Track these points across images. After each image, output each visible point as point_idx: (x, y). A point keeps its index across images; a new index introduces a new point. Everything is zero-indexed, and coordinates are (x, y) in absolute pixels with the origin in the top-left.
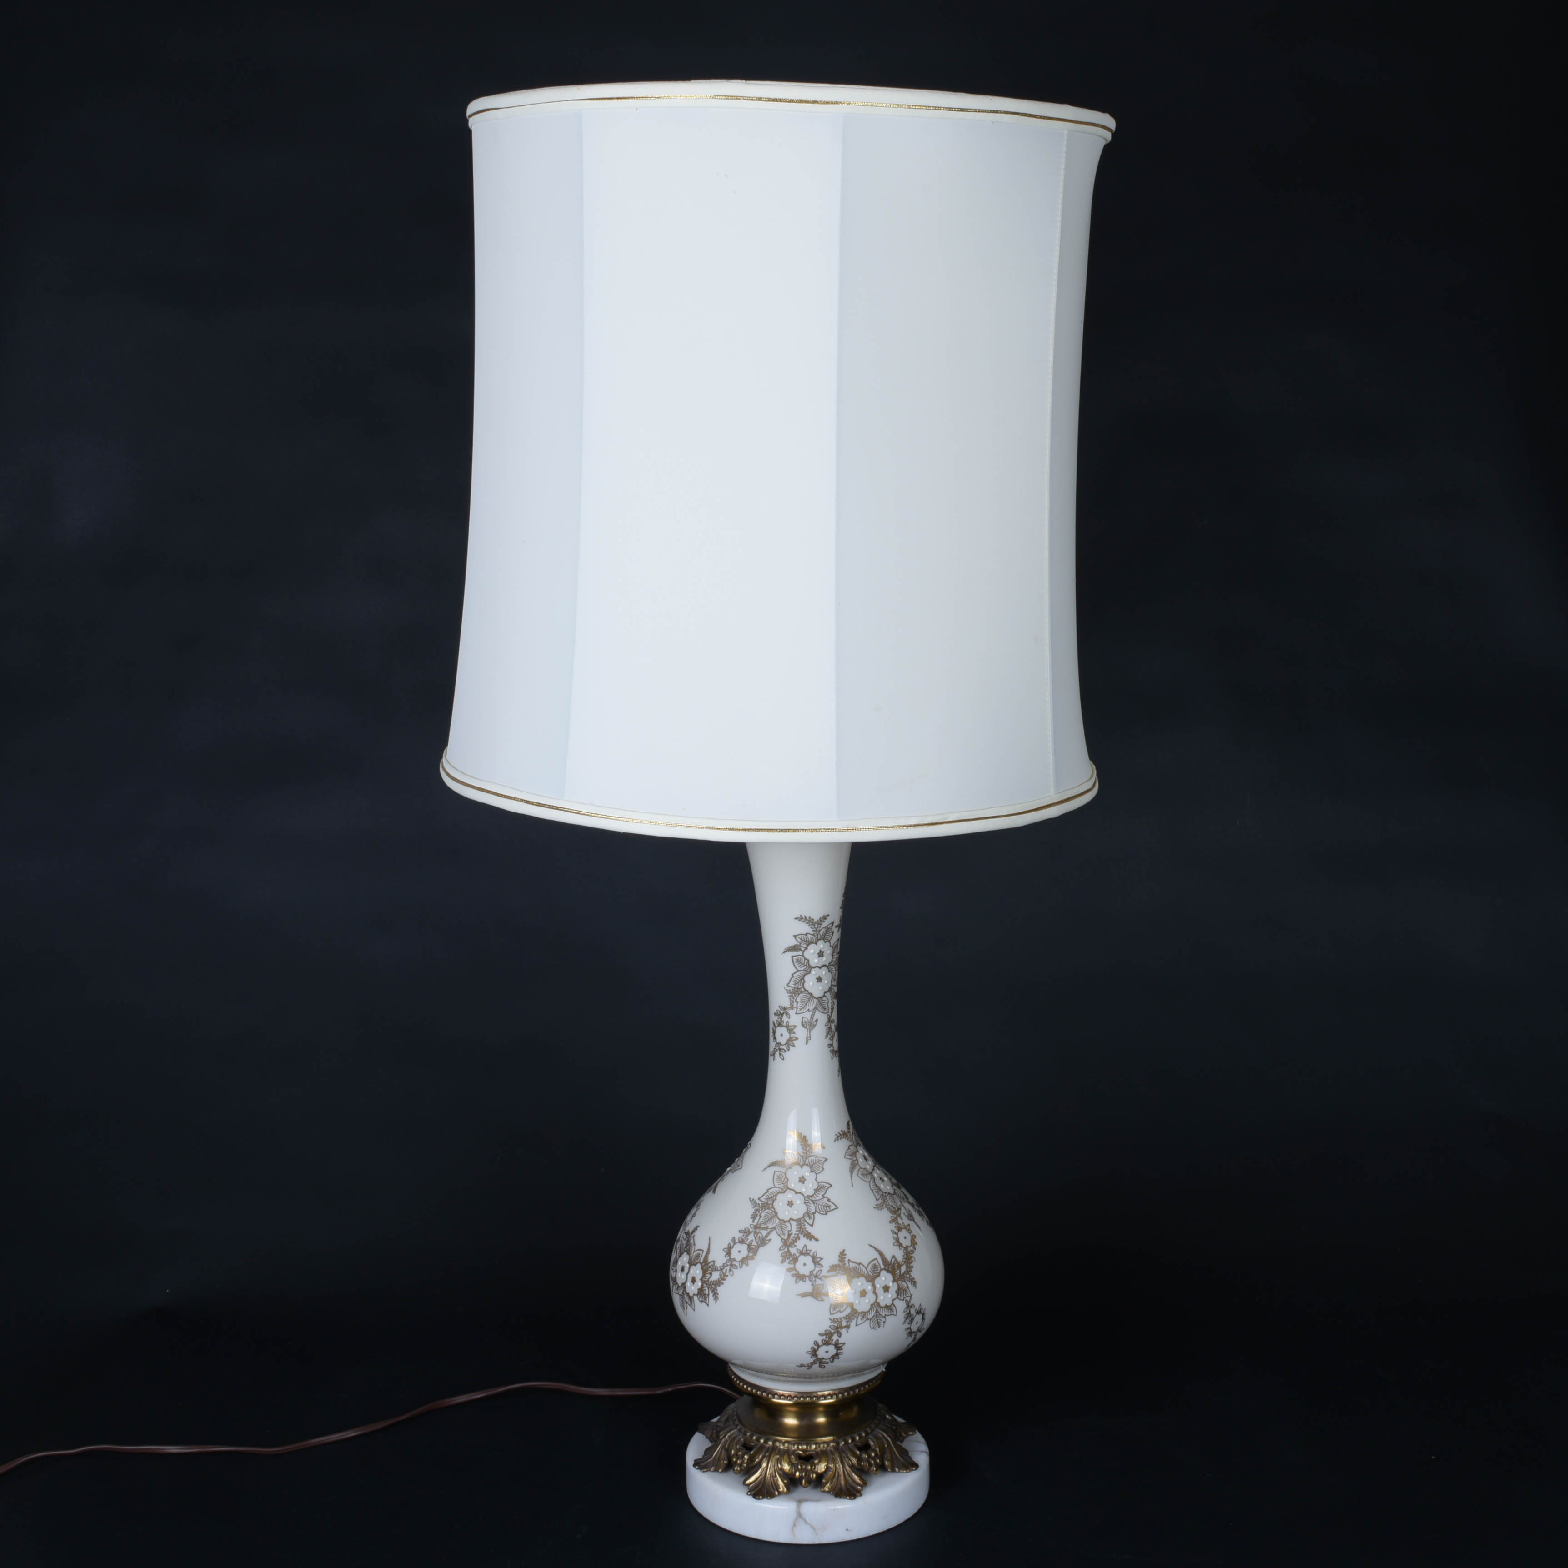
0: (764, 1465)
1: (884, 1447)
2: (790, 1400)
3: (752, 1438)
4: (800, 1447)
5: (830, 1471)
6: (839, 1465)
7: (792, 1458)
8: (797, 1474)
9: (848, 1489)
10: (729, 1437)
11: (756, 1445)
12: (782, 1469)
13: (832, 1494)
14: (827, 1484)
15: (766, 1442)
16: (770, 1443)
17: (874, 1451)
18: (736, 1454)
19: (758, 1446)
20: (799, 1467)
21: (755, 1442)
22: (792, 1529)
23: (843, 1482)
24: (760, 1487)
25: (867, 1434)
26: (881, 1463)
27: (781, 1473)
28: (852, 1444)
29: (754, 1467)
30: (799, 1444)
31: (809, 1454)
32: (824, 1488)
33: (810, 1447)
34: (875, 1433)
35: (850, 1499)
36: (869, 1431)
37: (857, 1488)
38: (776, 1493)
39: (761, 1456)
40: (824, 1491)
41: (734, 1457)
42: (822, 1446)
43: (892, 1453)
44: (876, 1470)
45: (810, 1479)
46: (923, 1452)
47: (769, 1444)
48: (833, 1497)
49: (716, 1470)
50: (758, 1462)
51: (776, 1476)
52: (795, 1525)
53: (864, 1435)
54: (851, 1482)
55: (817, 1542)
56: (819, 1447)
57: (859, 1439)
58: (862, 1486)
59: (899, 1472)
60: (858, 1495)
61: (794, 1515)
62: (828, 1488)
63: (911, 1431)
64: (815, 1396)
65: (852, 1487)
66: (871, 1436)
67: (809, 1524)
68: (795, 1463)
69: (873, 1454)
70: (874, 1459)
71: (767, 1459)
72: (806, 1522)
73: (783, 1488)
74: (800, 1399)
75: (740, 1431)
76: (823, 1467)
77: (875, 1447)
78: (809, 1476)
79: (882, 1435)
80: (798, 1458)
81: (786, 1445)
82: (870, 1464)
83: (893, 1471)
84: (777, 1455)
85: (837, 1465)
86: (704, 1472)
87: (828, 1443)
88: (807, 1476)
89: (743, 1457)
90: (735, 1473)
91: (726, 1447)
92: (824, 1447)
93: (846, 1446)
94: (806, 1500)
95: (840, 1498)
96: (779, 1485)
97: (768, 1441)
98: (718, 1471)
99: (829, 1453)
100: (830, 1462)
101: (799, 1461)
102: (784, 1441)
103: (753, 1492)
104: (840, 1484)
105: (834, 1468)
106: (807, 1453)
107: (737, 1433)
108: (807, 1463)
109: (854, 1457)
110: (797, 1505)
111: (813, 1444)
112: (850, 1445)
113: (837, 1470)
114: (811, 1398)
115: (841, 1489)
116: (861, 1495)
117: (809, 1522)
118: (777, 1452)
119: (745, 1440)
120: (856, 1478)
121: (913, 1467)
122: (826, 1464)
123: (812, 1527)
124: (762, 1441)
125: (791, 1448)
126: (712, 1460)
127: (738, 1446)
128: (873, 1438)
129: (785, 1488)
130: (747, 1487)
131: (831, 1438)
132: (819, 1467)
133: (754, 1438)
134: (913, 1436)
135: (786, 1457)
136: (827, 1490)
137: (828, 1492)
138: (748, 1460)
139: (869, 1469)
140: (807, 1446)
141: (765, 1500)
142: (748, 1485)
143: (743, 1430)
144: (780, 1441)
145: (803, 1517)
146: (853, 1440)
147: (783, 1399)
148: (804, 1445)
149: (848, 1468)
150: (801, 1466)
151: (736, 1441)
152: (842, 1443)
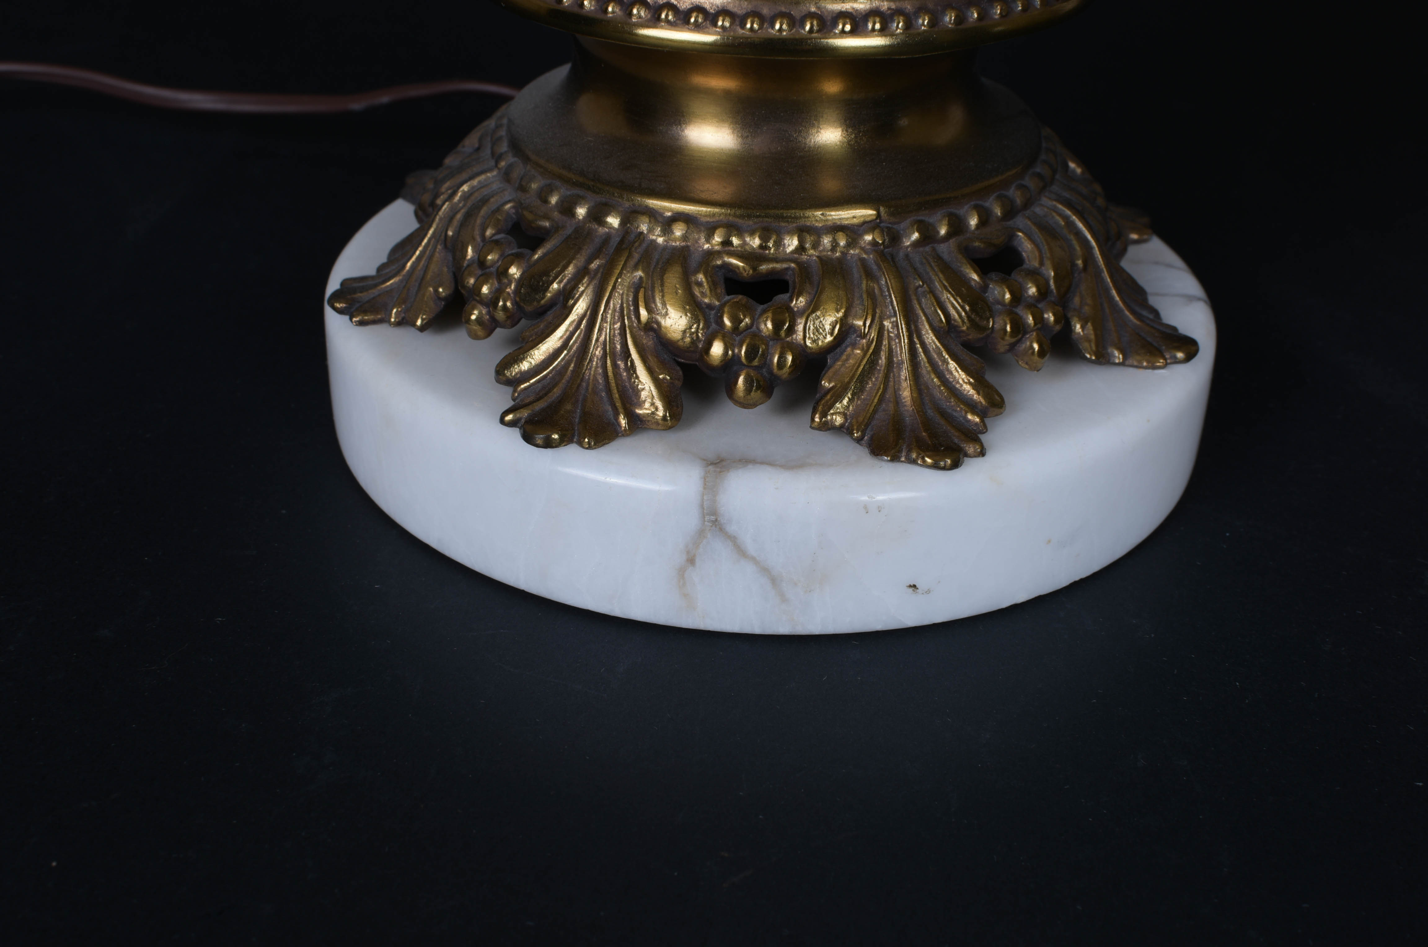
0: (581, 307)
1: (1074, 265)
2: (698, 28)
3: (546, 201)
4: (735, 241)
5: (854, 346)
6: (896, 325)
7: (700, 284)
8: (717, 349)
9: (927, 424)
10: (466, 197)
11: (556, 228)
12: (653, 328)
13: (859, 441)
14: (839, 398)
15: (597, 216)
16: (614, 221)
17: (1035, 275)
18: (481, 262)
19: (569, 231)
20: (727, 322)
21: (556, 215)
22: (681, 572)
23: (906, 393)
24: (557, 392)
25: (1010, 213)
26: (1058, 328)
27: (648, 341)
28: (952, 242)
29: (541, 312)
30: (732, 228)
31: (772, 272)
32: (824, 415)
33: (779, 243)
34: (1038, 210)
35: (935, 466)
36: (1019, 201)
37: (965, 418)
38: (623, 422)
39: (571, 269)
40: (826, 427)
41: (470, 275)
42: (826, 241)
43: (1101, 292)
44: (1042, 353)
45: (771, 372)
46: (1191, 298)
47: (611, 227)
48: (862, 452)
49: (405, 322)
50: (559, 293)
51: (627, 354)
52: (691, 561)
53: (998, 212)
54: (940, 392)
55: (783, 629)
56: (815, 246)
57: (978, 226)
58: (983, 414)
59: (1122, 364)
60: (970, 449)
61: (692, 521)
62: (844, 415)
63: (1134, 230)
64: (811, 16)
65: (943, 414)
66: (1020, 221)
67: (753, 560)
68: (710, 307)
69: (1032, 290)
70: (1033, 306)
71: (595, 282)
72: (741, 551)
73: (653, 404)
74: (743, 25)
75: (506, 176)
76: (828, 327)
77: (1042, 263)
78: (766, 357)
79: (1066, 218)
80: (722, 289)
81: (679, 231)
82: (1019, 329)
83: (1102, 359)
84: (636, 268)
85: (886, 323)
86: (362, 323)
87: (853, 231)
88: (756, 363)
89: (503, 273)
90: (475, 337)
91: (450, 233)
92: (835, 245)
93: (928, 249)
94: (746, 461)
95: (895, 459)
96: (637, 392)
97: (607, 214)
98: (413, 324)
99: (856, 273)
100: (858, 309)
101: (727, 298)
102: (669, 214)
103: (525, 414)
104: (897, 400)
105: (873, 334)
106: (764, 267)
107: (495, 186)
108: (760, 308)
109: (958, 293)
110: (705, 479)
111: (791, 233)
112: (943, 249)
113: (885, 342)
114: (795, 22)
115: (897, 424)
116: (982, 453)
117: (751, 548)
118: (636, 256)
119: (520, 206)
120: (960, 377)
121: (1179, 349)
122: (840, 314)
123: (765, 570)
124: (581, 212)
125: (697, 241)
126: (401, 281)
127: (489, 232)
128: (1034, 229)
129: (659, 404)
130: (510, 390)
131: (869, 213)
132: (810, 325)
133: (554, 200)
134: (1144, 247)
135: (673, 279)
136: (839, 420)
137: (845, 430)
138: (520, 282)
139: (1012, 347)
140: (765, 239)
141: (572, 453)
142: (514, 383)
143: (516, 174)
144: (653, 214)
145: (732, 529)
146: (957, 227)
147: (672, 25)
148: (752, 234)
149: (930, 337)
150: (736, 321)
151: (483, 211)
152: (909, 236)
